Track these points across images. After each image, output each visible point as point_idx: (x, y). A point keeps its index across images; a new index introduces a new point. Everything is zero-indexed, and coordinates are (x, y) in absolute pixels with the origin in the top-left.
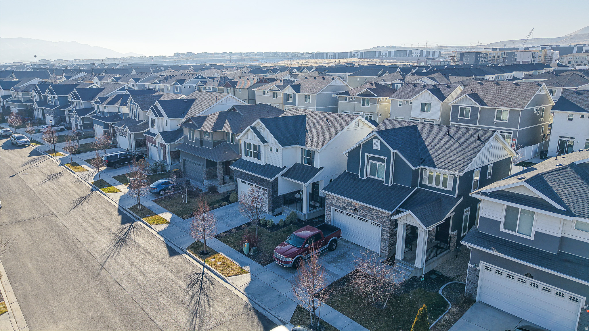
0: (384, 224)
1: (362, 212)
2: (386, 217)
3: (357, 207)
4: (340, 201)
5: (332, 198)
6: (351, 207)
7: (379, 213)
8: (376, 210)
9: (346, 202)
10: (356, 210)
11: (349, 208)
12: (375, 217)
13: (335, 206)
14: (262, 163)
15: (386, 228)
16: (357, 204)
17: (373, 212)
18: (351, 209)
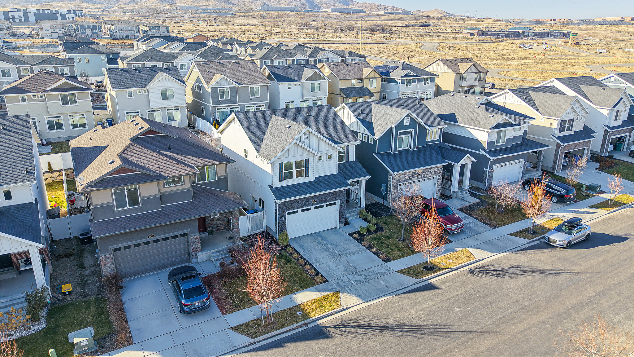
0: (439, 174)
1: (424, 174)
2: (440, 169)
3: (420, 173)
4: (406, 175)
5: (399, 176)
6: (415, 175)
7: (436, 169)
8: (433, 167)
9: (411, 173)
10: (419, 175)
11: (414, 177)
12: (433, 173)
13: (401, 182)
14: (311, 178)
15: (440, 177)
16: (419, 170)
17: (432, 170)
18: (415, 177)
